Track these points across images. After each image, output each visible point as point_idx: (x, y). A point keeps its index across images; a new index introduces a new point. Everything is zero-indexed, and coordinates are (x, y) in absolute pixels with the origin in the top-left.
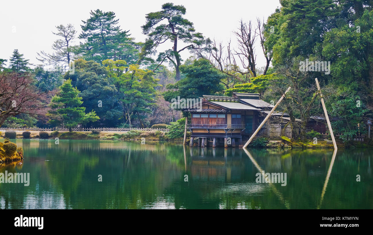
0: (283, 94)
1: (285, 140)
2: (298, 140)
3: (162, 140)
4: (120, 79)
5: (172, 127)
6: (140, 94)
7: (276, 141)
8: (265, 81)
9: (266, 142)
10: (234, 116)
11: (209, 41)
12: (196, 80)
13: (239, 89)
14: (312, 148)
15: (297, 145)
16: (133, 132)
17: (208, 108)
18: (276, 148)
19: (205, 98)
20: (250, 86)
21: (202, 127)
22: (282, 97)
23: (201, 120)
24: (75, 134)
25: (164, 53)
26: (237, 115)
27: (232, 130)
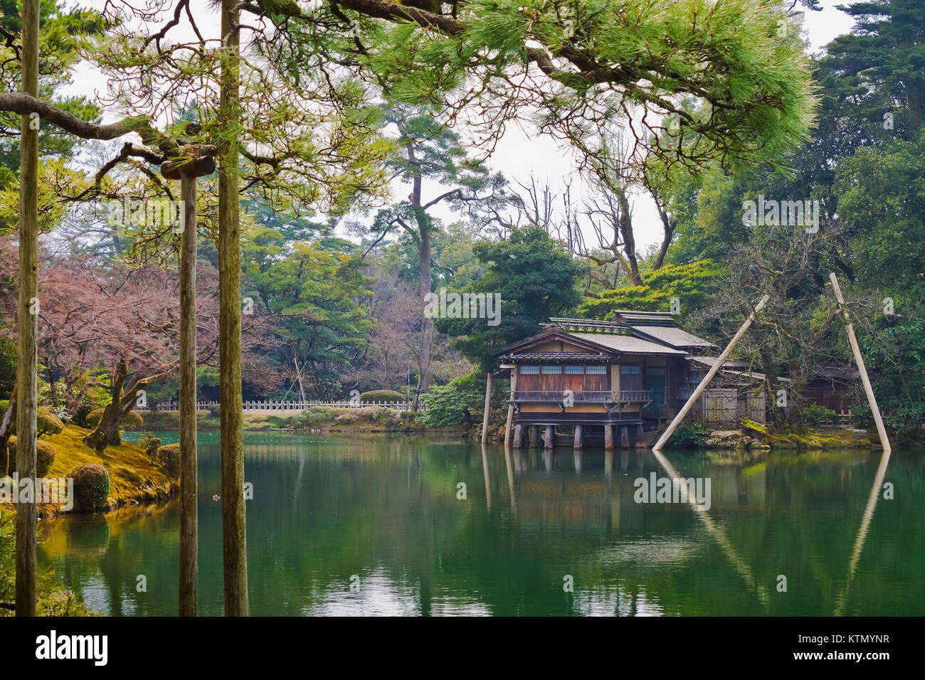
0: (749, 314)
1: (753, 430)
2: (784, 429)
3: (394, 431)
4: (271, 276)
5: (436, 399)
6: (321, 315)
7: (729, 433)
8: (681, 281)
9: (705, 435)
10: (626, 371)
11: (499, 180)
12: (519, 278)
13: (617, 302)
14: (820, 448)
15: (785, 442)
16: (318, 411)
17: (562, 349)
18: (731, 448)
19: (554, 324)
20: (644, 295)
21: (546, 398)
22: (748, 320)
23: (542, 380)
24: (167, 418)
25: (390, 212)
26: (633, 368)
27: (622, 405)
